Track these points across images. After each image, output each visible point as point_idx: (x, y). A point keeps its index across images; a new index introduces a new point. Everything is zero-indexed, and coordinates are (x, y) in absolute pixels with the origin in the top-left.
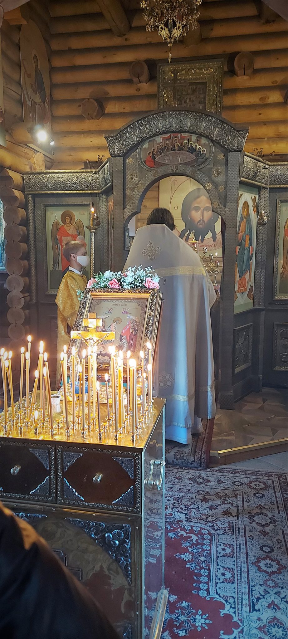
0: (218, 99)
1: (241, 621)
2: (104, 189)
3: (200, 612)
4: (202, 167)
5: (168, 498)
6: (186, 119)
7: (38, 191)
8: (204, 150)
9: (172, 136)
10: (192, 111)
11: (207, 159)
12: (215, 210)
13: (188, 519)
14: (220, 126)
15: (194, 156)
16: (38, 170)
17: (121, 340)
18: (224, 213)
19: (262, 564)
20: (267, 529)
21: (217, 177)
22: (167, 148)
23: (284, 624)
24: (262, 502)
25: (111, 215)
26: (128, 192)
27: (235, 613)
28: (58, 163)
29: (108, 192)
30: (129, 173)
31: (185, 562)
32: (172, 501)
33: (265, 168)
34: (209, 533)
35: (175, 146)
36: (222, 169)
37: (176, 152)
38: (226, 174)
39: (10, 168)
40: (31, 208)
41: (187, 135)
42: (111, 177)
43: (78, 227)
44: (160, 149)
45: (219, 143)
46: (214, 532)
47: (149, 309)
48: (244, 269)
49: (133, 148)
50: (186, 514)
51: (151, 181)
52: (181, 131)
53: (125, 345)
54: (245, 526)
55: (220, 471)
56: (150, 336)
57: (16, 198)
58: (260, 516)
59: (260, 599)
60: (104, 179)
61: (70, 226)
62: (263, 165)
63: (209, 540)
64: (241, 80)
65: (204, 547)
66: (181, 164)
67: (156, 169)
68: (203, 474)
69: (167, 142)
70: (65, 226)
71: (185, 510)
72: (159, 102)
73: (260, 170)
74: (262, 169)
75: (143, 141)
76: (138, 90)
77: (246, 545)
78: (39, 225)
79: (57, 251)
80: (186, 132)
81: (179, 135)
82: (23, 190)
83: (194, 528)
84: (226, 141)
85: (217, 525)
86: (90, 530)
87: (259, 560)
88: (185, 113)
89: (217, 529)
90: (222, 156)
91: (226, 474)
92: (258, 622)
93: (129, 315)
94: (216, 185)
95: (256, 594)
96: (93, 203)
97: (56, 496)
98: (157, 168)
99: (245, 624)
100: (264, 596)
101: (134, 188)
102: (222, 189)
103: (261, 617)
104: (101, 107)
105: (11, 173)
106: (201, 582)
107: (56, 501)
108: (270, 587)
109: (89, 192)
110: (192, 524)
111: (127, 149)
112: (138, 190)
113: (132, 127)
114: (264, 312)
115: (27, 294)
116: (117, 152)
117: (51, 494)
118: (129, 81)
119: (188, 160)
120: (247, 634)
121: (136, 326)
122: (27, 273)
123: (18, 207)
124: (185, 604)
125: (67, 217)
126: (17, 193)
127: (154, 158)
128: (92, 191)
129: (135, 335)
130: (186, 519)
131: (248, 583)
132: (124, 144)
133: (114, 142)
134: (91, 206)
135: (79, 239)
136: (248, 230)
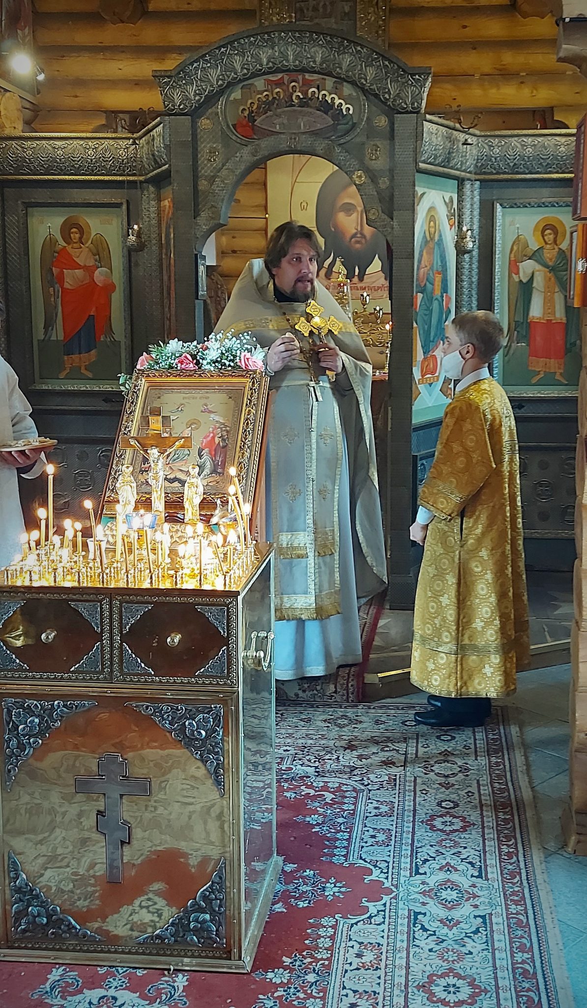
1: (397, 887)
2: (151, 174)
3: (333, 880)
4: (345, 141)
5: (285, 748)
6: (313, 47)
7: (11, 174)
8: (349, 109)
9: (286, 78)
10: (323, 34)
11: (354, 126)
12: (372, 224)
13: (318, 774)
14: (378, 63)
15: (330, 119)
16: (11, 131)
17: (200, 456)
18: (389, 230)
19: (438, 823)
20: (452, 780)
21: (375, 159)
22: (278, 100)
23: (461, 886)
24: (450, 746)
25: (168, 228)
26: (203, 184)
27: (387, 878)
28: (49, 111)
29: (161, 181)
30: (204, 148)
31: (313, 826)
32: (293, 752)
33: (465, 143)
34: (355, 790)
35: (294, 98)
36: (382, 144)
37: (295, 111)
38: (392, 155)
41: (315, 77)
42: (169, 154)
43: (98, 251)
44: (264, 102)
45: (376, 96)
46: (363, 788)
48: (432, 339)
49: (211, 99)
50: (316, 767)
51: (248, 164)
52: (304, 70)
53: (208, 466)
54: (415, 778)
55: (381, 708)
56: (248, 447)
58: (443, 765)
59: (429, 861)
60: (153, 155)
61: (81, 248)
62: (462, 137)
63: (354, 797)
65: (345, 807)
66: (304, 133)
67: (257, 142)
68: (350, 712)
69: (278, 90)
70: (69, 248)
71: (315, 761)
73: (458, 147)
74: (460, 145)
75: (231, 85)
77: (414, 800)
78: (14, 246)
79: (52, 299)
80: (314, 72)
81: (300, 77)
83: (329, 785)
84: (390, 94)
85: (368, 779)
86: (163, 718)
87: (432, 818)
88: (311, 35)
89: (368, 784)
90: (382, 121)
91: (393, 711)
92: (422, 886)
93: (212, 415)
94: (373, 176)
95: (422, 856)
96: (128, 201)
97: (112, 671)
98: (259, 139)
99: (401, 889)
100: (434, 858)
101: (215, 177)
102: (384, 183)
103: (427, 880)
106: (337, 847)
107: (110, 679)
108: (446, 847)
109: (121, 178)
110: (326, 779)
111: (199, 100)
112: (223, 181)
113: (208, 58)
116: (179, 106)
117: (103, 669)
119: (319, 126)
120: (403, 899)
121: (225, 433)
124: (309, 873)
125: (74, 230)
127: (251, 118)
128: (129, 178)
129: (224, 447)
130: (316, 774)
131: (412, 844)
132: (191, 90)
133: (173, 87)
134: (124, 207)
135: (99, 275)
136: (437, 263)
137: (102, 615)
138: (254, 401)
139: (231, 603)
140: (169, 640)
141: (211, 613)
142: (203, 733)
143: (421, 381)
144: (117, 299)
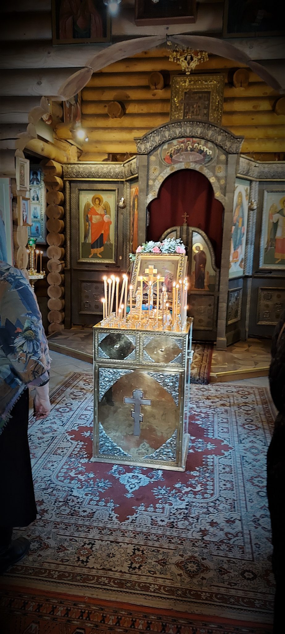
0: (220, 106)
1: (234, 447)
2: (129, 178)
3: (210, 443)
4: (208, 165)
6: (198, 128)
7: (74, 178)
8: (210, 153)
9: (186, 140)
10: (202, 122)
11: (212, 159)
13: (197, 407)
14: (223, 134)
15: (202, 157)
16: (72, 161)
18: (224, 200)
19: (246, 426)
21: (220, 172)
22: (182, 149)
26: (151, 182)
27: (230, 444)
29: (133, 181)
30: (152, 168)
31: (198, 425)
33: (255, 166)
34: (212, 413)
35: (188, 148)
36: (223, 167)
37: (188, 153)
38: (226, 170)
39: (54, 160)
40: (68, 191)
41: (197, 139)
42: (139, 170)
43: (106, 208)
44: (176, 150)
45: (222, 147)
46: (216, 413)
47: (180, 266)
48: (237, 244)
49: (155, 148)
51: (169, 174)
52: (193, 137)
54: (235, 411)
55: (218, 386)
57: (57, 184)
58: (245, 407)
59: (245, 439)
60: (131, 171)
61: (99, 207)
62: (254, 164)
63: (213, 416)
64: (238, 91)
65: (210, 419)
66: (192, 162)
67: (173, 165)
68: (206, 386)
69: (182, 145)
70: (95, 208)
72: (171, 107)
74: (253, 167)
75: (164, 143)
76: (154, 95)
77: (236, 418)
78: (74, 206)
79: (88, 227)
80: (197, 137)
81: (191, 140)
82: (62, 177)
83: (203, 411)
84: (227, 146)
85: (217, 410)
88: (197, 123)
89: (218, 412)
90: (223, 157)
91: (222, 387)
93: (166, 270)
94: (219, 179)
96: (118, 189)
100: (247, 438)
101: (155, 179)
102: (223, 182)
103: (245, 445)
104: (124, 109)
105: (56, 164)
106: (209, 432)
108: (251, 435)
109: (116, 180)
110: (201, 409)
111: (151, 149)
112: (159, 181)
113: (155, 132)
114: (251, 279)
115: (63, 262)
116: (143, 151)
118: (146, 88)
119: (198, 159)
122: (63, 245)
123: (58, 191)
124: (200, 440)
125: (97, 200)
126: (59, 180)
127: (171, 156)
128: (119, 180)
132: (148, 145)
133: (141, 144)
134: (117, 191)
135: (106, 218)
136: (241, 214)
138: (183, 265)
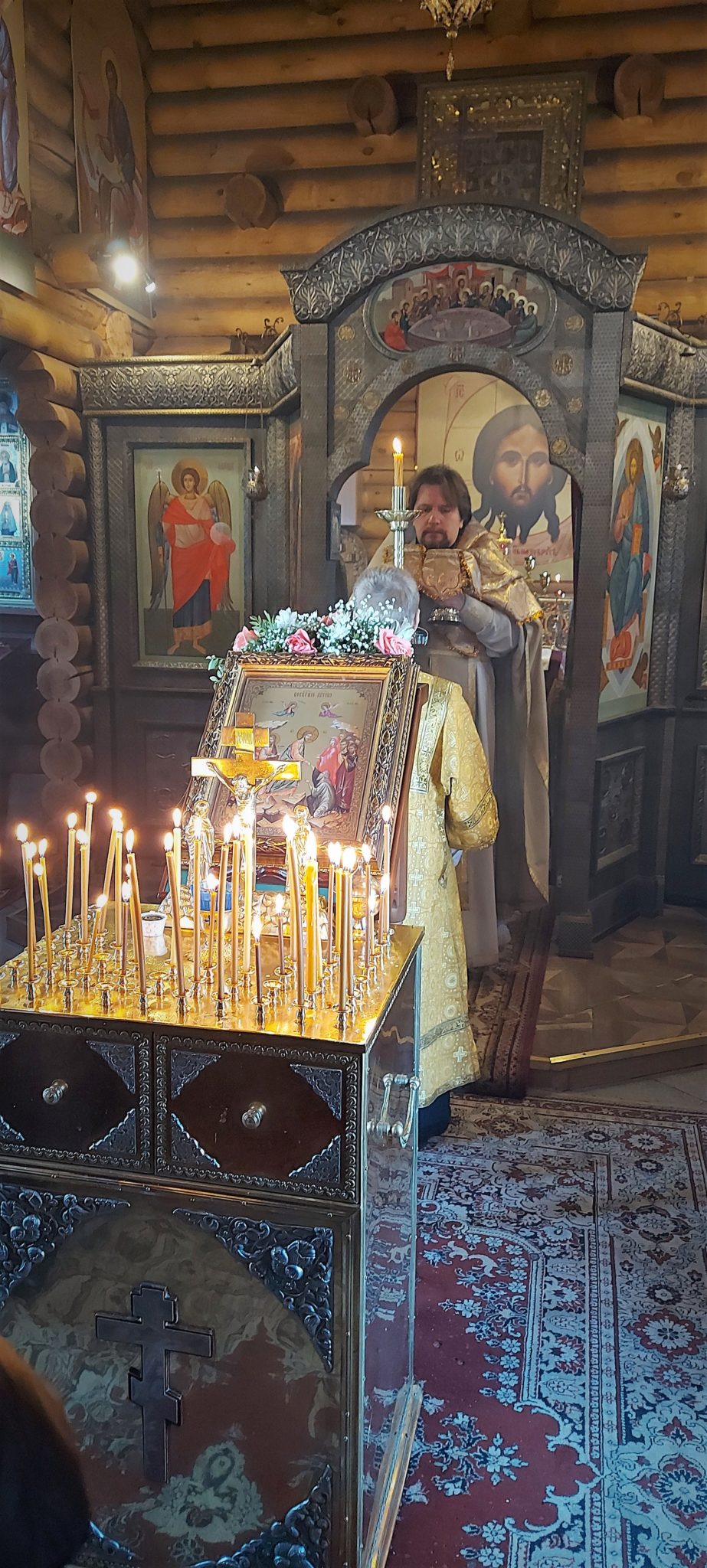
0: (571, 175)
1: (598, 1463)
2: (278, 404)
3: (498, 1440)
4: (526, 351)
5: (426, 1169)
6: (490, 225)
7: (114, 408)
8: (533, 309)
9: (451, 269)
10: (502, 206)
11: (538, 330)
12: (557, 461)
13: (474, 1220)
14: (575, 245)
15: (507, 323)
16: (116, 357)
17: (316, 783)
18: (580, 468)
19: (652, 1330)
20: (666, 1247)
21: (565, 375)
22: (440, 299)
23: (702, 1472)
24: (656, 1183)
25: (296, 472)
26: (340, 412)
27: (582, 1444)
28: (166, 338)
29: (290, 411)
30: (343, 365)
31: (466, 1322)
32: (435, 1176)
33: (685, 354)
34: (525, 1254)
35: (460, 296)
36: (576, 354)
37: (461, 313)
38: (588, 369)
39: (45, 350)
40: (96, 452)
41: (490, 266)
42: (298, 373)
43: (215, 502)
44: (421, 303)
45: (570, 289)
46: (537, 1251)
47: (386, 706)
48: (626, 611)
49: (352, 301)
50: (469, 1207)
51: (398, 384)
52: (475, 258)
53: (327, 797)
54: (611, 1238)
55: (555, 1106)
56: (386, 773)
57: (60, 425)
58: (649, 1216)
59: (646, 1412)
60: (280, 378)
61: (195, 498)
62: (679, 347)
63: (524, 1269)
64: (631, 128)
65: (512, 1287)
66: (472, 342)
67: (410, 355)
68: (513, 1111)
69: (440, 285)
70: (181, 499)
71: (467, 1197)
72: (420, 183)
73: (673, 359)
74: (677, 357)
75: (379, 282)
76: (369, 151)
77: (614, 1282)
78: (117, 494)
79: (161, 560)
80: (488, 260)
81: (470, 268)
82: (77, 407)
83: (488, 1241)
84: (588, 285)
85: (544, 1235)
86: (234, 1239)
87: (643, 1320)
88: (486, 210)
89: (545, 1245)
90: (577, 323)
91: (570, 1114)
92: (639, 1468)
93: (336, 722)
94: (560, 396)
95: (635, 1401)
96: (252, 440)
97: (153, 1156)
98: (413, 351)
99: (607, 1471)
100: (654, 1406)
101: (355, 402)
102: (575, 406)
103: (646, 1454)
104: (275, 195)
105: (48, 364)
106: (502, 1369)
107: (151, 1167)
108: (670, 1385)
109: (242, 411)
110: (484, 1231)
111: (338, 301)
112: (365, 407)
113: (351, 245)
114: (674, 719)
115: (87, 668)
116: (313, 310)
117: (140, 1151)
118: (346, 130)
119: (492, 332)
120: (612, 1494)
121: (352, 749)
122: (86, 616)
123: (64, 449)
124: (462, 1419)
125: (188, 476)
126: (63, 414)
127: (405, 325)
128: (250, 411)
129: (351, 769)
130: (469, 1220)
131: (617, 1373)
132: (329, 288)
133: (305, 286)
134: (249, 447)
135: (216, 532)
136: (638, 512)
137: (138, 1066)
138: (397, 702)
139: (351, 1062)
140: (245, 1117)
141: (317, 1078)
142: (300, 1270)
143: (609, 667)
144: (237, 561)
